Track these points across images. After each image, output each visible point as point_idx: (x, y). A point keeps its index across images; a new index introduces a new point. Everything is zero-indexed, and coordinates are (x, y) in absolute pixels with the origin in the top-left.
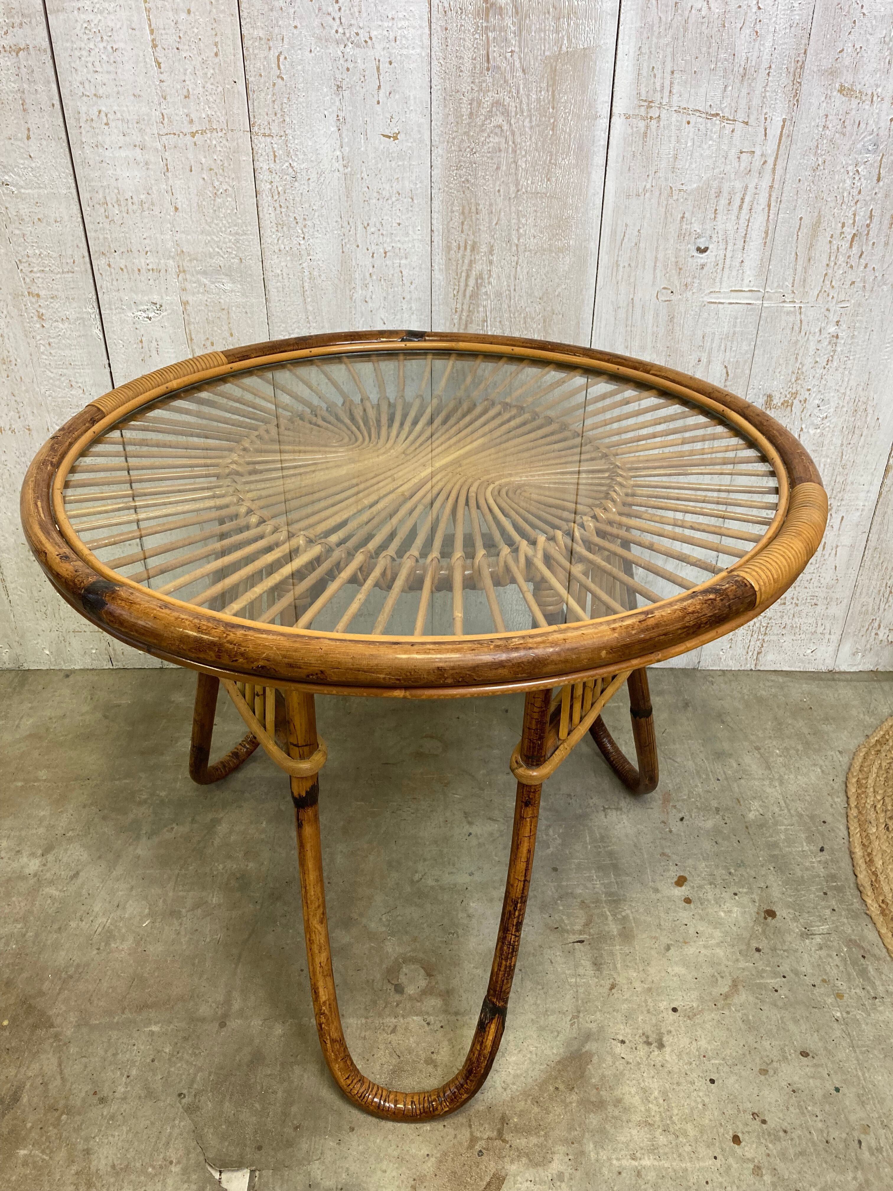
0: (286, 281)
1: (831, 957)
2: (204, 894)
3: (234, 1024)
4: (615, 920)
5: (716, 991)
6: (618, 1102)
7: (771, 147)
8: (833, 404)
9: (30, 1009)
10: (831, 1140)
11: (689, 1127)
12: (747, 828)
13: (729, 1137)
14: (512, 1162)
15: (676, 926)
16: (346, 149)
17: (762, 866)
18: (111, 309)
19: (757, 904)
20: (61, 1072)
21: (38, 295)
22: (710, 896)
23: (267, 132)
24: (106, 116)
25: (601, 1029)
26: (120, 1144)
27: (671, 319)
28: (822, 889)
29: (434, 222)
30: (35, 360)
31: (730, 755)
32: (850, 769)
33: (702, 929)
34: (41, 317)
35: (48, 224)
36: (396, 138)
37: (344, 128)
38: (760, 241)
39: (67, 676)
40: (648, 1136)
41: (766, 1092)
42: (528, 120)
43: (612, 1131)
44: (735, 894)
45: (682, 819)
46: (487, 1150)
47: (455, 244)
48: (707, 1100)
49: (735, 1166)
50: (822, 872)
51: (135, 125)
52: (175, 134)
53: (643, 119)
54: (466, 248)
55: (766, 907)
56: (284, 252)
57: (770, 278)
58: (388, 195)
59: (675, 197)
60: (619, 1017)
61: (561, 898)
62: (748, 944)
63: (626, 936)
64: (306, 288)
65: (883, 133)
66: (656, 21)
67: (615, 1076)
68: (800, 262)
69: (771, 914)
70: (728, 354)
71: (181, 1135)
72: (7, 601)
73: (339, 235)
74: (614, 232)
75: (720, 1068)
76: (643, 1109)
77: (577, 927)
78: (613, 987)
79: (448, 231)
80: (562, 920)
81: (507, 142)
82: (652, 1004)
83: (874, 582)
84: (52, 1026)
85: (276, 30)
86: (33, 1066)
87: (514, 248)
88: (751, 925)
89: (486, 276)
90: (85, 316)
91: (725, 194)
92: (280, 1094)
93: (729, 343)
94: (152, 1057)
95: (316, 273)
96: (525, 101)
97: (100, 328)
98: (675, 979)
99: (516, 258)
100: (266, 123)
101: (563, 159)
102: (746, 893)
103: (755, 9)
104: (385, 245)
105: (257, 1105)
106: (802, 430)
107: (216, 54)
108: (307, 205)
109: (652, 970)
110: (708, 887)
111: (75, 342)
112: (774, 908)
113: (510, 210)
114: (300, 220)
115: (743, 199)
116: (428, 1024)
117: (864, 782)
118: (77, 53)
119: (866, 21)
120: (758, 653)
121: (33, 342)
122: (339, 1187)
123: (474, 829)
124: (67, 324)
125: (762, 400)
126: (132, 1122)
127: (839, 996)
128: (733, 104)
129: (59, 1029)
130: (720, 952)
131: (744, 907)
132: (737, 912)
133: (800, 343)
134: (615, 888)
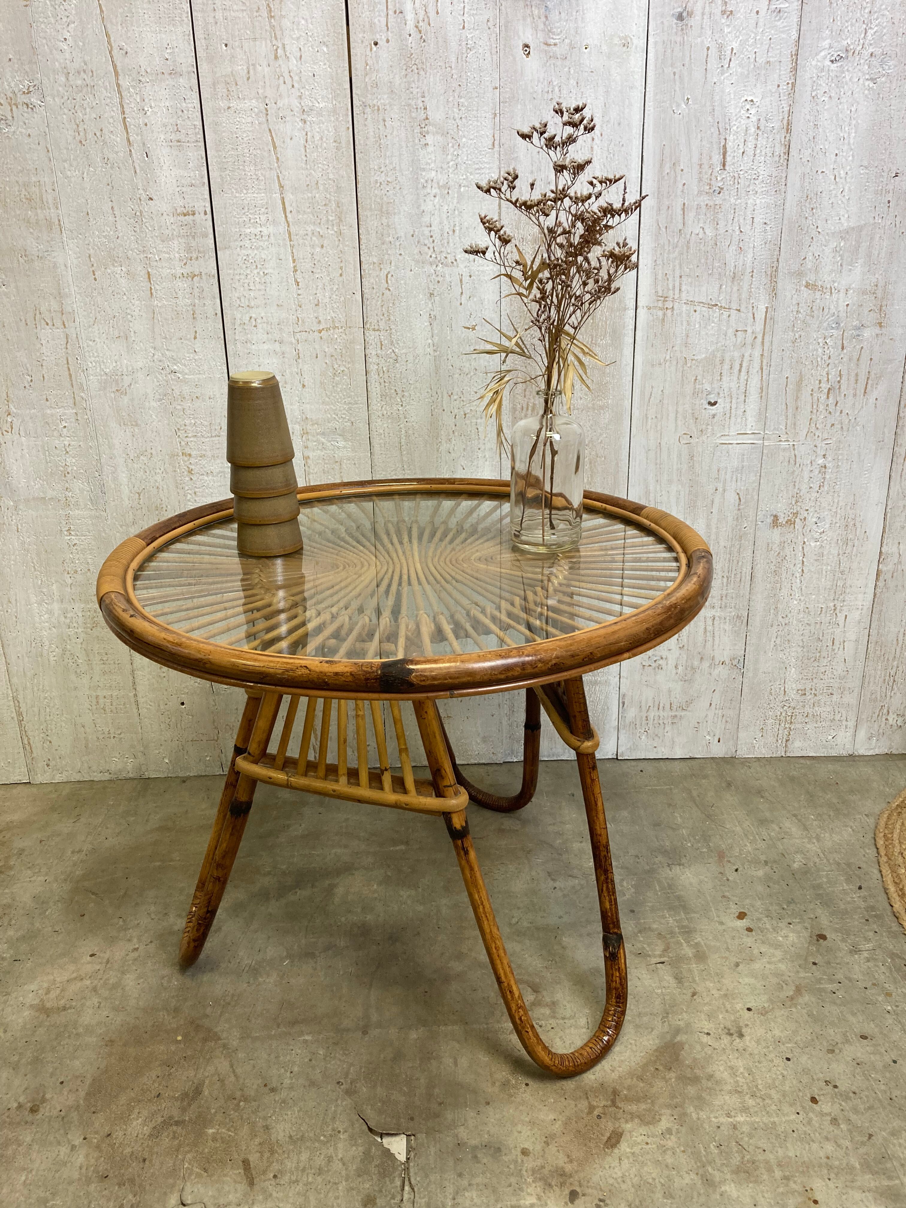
0: (387, 438)
1: (878, 966)
2: (332, 939)
3: (375, 1032)
4: (690, 946)
5: (783, 995)
6: (710, 1077)
7: (759, 327)
8: (828, 521)
9: (198, 1028)
10: (894, 1098)
11: (773, 1092)
12: (793, 874)
13: (808, 1098)
14: (627, 1122)
15: (742, 949)
16: (436, 339)
17: (810, 902)
19: (809, 930)
20: (234, 1072)
21: (190, 455)
22: (768, 926)
23: (376, 328)
24: (255, 320)
25: (688, 1025)
26: (293, 1120)
28: (864, 917)
31: (772, 822)
32: (876, 827)
33: (764, 950)
34: (190, 472)
35: (204, 400)
36: (474, 329)
37: (435, 324)
38: (757, 395)
39: (184, 782)
40: (739, 1100)
43: (708, 1097)
44: (790, 924)
45: (736, 870)
46: (604, 1114)
47: (519, 406)
48: (785, 1073)
49: (815, 1119)
50: (863, 905)
51: (277, 326)
52: (306, 331)
53: (661, 309)
54: (527, 409)
55: (818, 933)
56: (386, 416)
57: (768, 423)
58: (468, 371)
59: (688, 365)
60: (703, 1016)
61: (640, 932)
62: (806, 960)
63: (701, 956)
64: (403, 443)
65: (843, 315)
66: (667, 243)
67: (705, 1058)
68: (790, 410)
69: (822, 937)
70: (739, 483)
71: (344, 1111)
72: (137, 715)
73: (429, 402)
74: (642, 393)
75: (794, 1049)
76: (732, 1081)
77: (658, 953)
78: (694, 994)
79: (514, 396)
80: (644, 948)
82: (729, 1006)
83: (879, 673)
84: (219, 1039)
85: (386, 257)
86: (209, 1068)
88: (806, 945)
91: (727, 361)
92: (422, 1081)
93: (739, 475)
94: (309, 1058)
95: (410, 432)
98: (746, 987)
100: (376, 321)
102: (799, 923)
103: (738, 232)
104: (465, 408)
105: (405, 1089)
106: (804, 543)
107: (341, 275)
108: (405, 380)
109: (726, 981)
110: (765, 919)
111: (216, 491)
112: (824, 933)
114: (399, 392)
115: (741, 365)
116: (541, 1026)
117: (890, 836)
118: (237, 277)
119: (821, 237)
120: (787, 741)
121: (181, 492)
122: (484, 1144)
123: (557, 884)
124: (210, 477)
125: (770, 520)
126: (301, 1104)
127: (888, 994)
128: (728, 298)
129: (226, 1041)
130: (782, 967)
131: (798, 932)
132: (792, 937)
133: (796, 473)
134: (686, 923)
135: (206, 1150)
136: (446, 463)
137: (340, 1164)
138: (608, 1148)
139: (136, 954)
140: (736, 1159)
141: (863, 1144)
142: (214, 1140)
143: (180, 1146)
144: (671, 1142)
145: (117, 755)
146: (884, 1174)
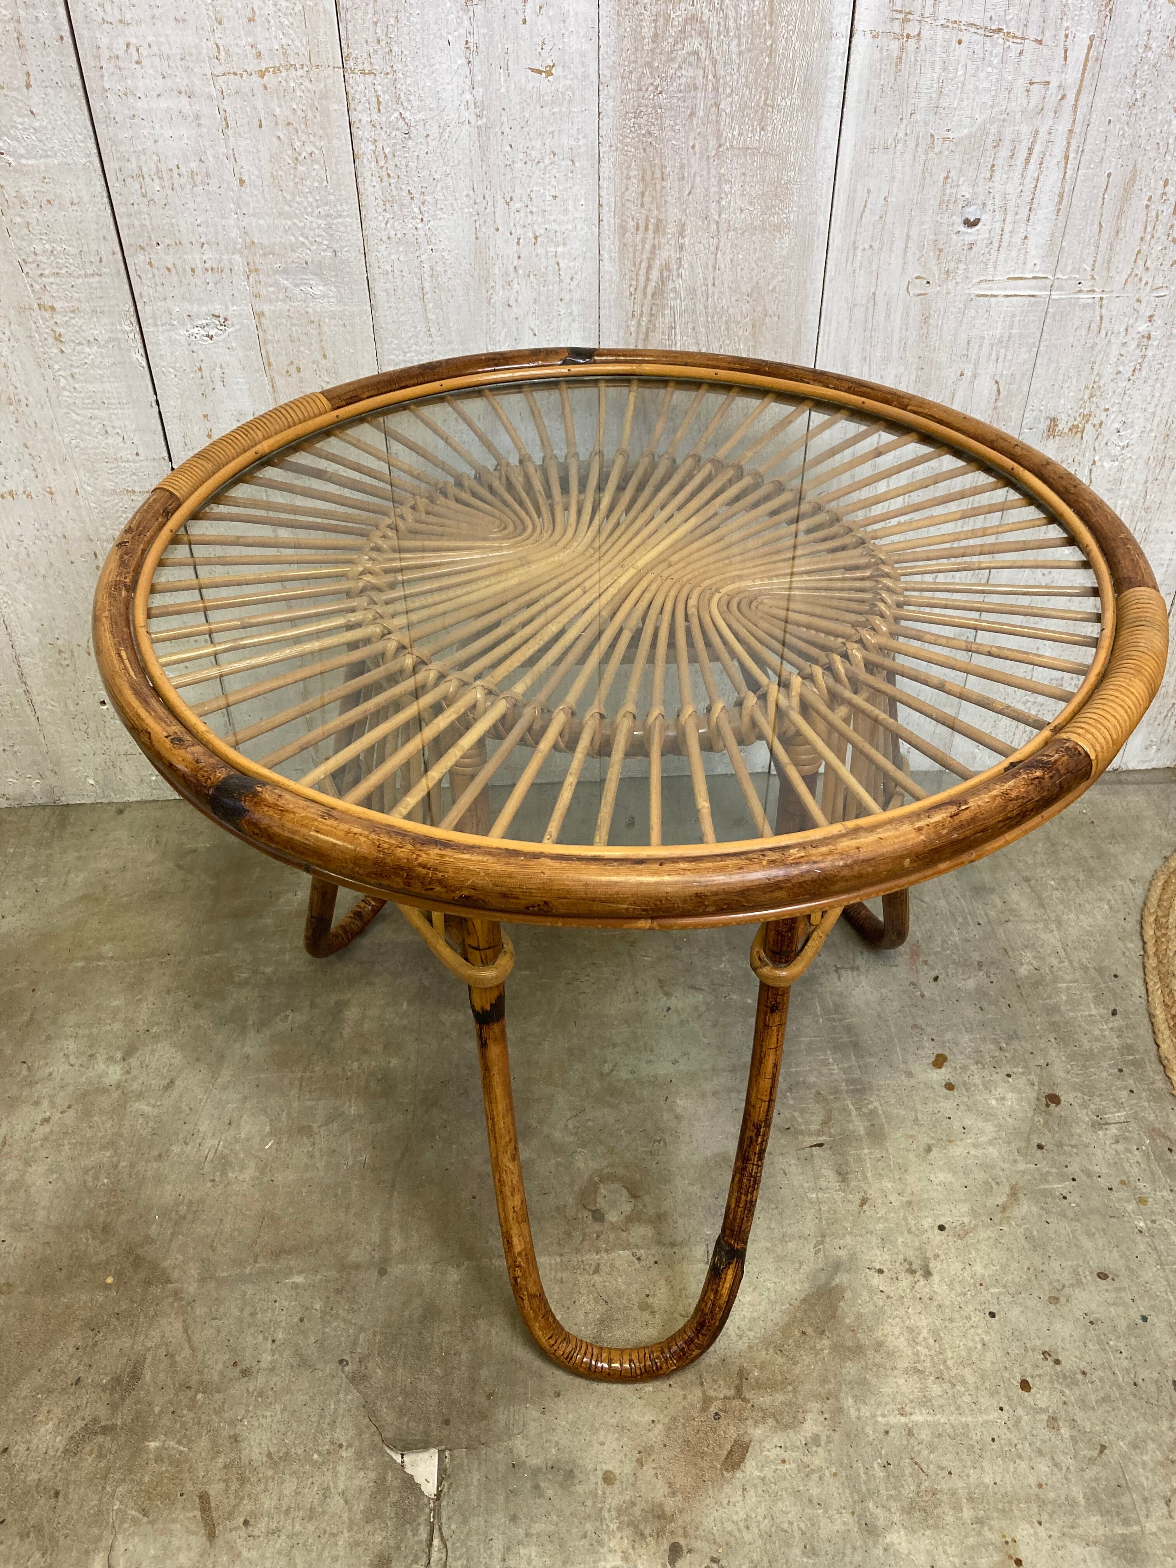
0: (399, 280)
1: (1130, 1151)
2: (338, 1103)
3: (397, 1270)
4: (861, 1115)
5: (991, 1202)
6: (879, 1346)
7: (1072, 76)
8: (1138, 428)
9: (138, 1262)
10: (1140, 1381)
11: (967, 1373)
12: (1018, 987)
13: (1016, 1382)
14: (756, 1425)
15: (937, 1120)
16: (479, 91)
17: (1040, 1037)
18: (156, 325)
19: (1036, 1088)
20: (189, 1340)
21: (52, 308)
22: (977, 1080)
23: (367, 67)
24: (138, 50)
25: (853, 1257)
26: (274, 1426)
27: (926, 319)
28: (1116, 1064)
29: (603, 193)
30: (54, 397)
31: (992, 891)
32: (1145, 904)
33: (969, 1123)
34: (58, 338)
35: (62, 207)
36: (549, 73)
37: (476, 62)
38: (1052, 208)
39: (121, 812)
40: (918, 1385)
41: (1057, 1325)
42: (735, 42)
43: (874, 1381)
44: (1009, 1076)
45: (936, 979)
46: (725, 1411)
47: (631, 223)
48: (986, 1338)
49: (1026, 1418)
50: (1116, 1042)
51: (179, 63)
52: (235, 74)
53: (897, 37)
54: (647, 229)
55: (1048, 1091)
56: (394, 240)
57: (1063, 260)
58: (539, 156)
59: (937, 150)
60: (874, 1240)
62: (1028, 1140)
63: (876, 1135)
64: (427, 289)
67: (874, 1314)
68: (1105, 235)
69: (1054, 1099)
70: (1000, 365)
71: (349, 1410)
72: (33, 719)
73: (471, 215)
74: (851, 201)
75: (1002, 1298)
76: (910, 1353)
77: (814, 1127)
78: (864, 1202)
79: (623, 205)
80: (794, 1118)
81: (705, 76)
82: (913, 1222)
84: (169, 1281)
86: (152, 1333)
87: (713, 227)
88: (1030, 1115)
89: (675, 267)
90: (120, 335)
91: (1007, 144)
92: (464, 1356)
93: (1002, 351)
94: (300, 1315)
95: (439, 268)
96: (731, 13)
97: (142, 351)
98: (939, 1188)
99: (715, 241)
100: (365, 56)
101: (783, 98)
102: (1022, 1074)
104: (535, 227)
105: (438, 1370)
106: (1094, 463)
108: (425, 173)
109: (910, 1179)
110: (973, 1067)
111: (108, 372)
112: (1058, 1092)
113: (708, 172)
114: (417, 196)
115: (1030, 150)
116: (639, 1259)
117: (1164, 920)
121: (49, 373)
122: (549, 1465)
123: (673, 1002)
124: (95, 348)
125: (1043, 426)
126: (286, 1398)
127: (1142, 1201)
128: (1022, 15)
129: (179, 1285)
130: (993, 1151)
131: (1020, 1092)
132: (1011, 1098)
133: (1098, 348)
134: (857, 1074)
135: (147, 1479)
136: (504, 324)
137: (341, 1501)
138: (727, 1470)
139: (46, 1129)
140: (909, 1489)
141: (1092, 1461)
142: (159, 1459)
143: (108, 1470)
144: (817, 1460)
145: (14, 774)
146: (1118, 1514)
